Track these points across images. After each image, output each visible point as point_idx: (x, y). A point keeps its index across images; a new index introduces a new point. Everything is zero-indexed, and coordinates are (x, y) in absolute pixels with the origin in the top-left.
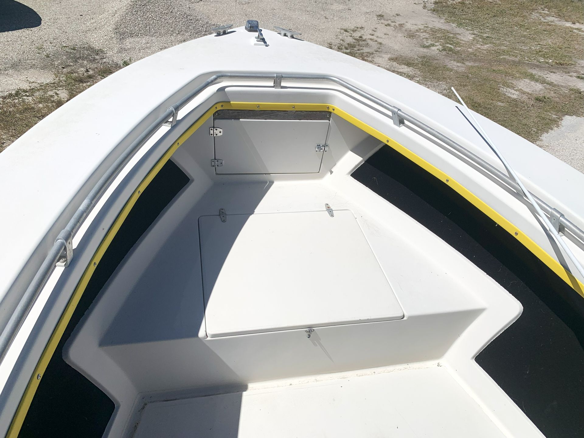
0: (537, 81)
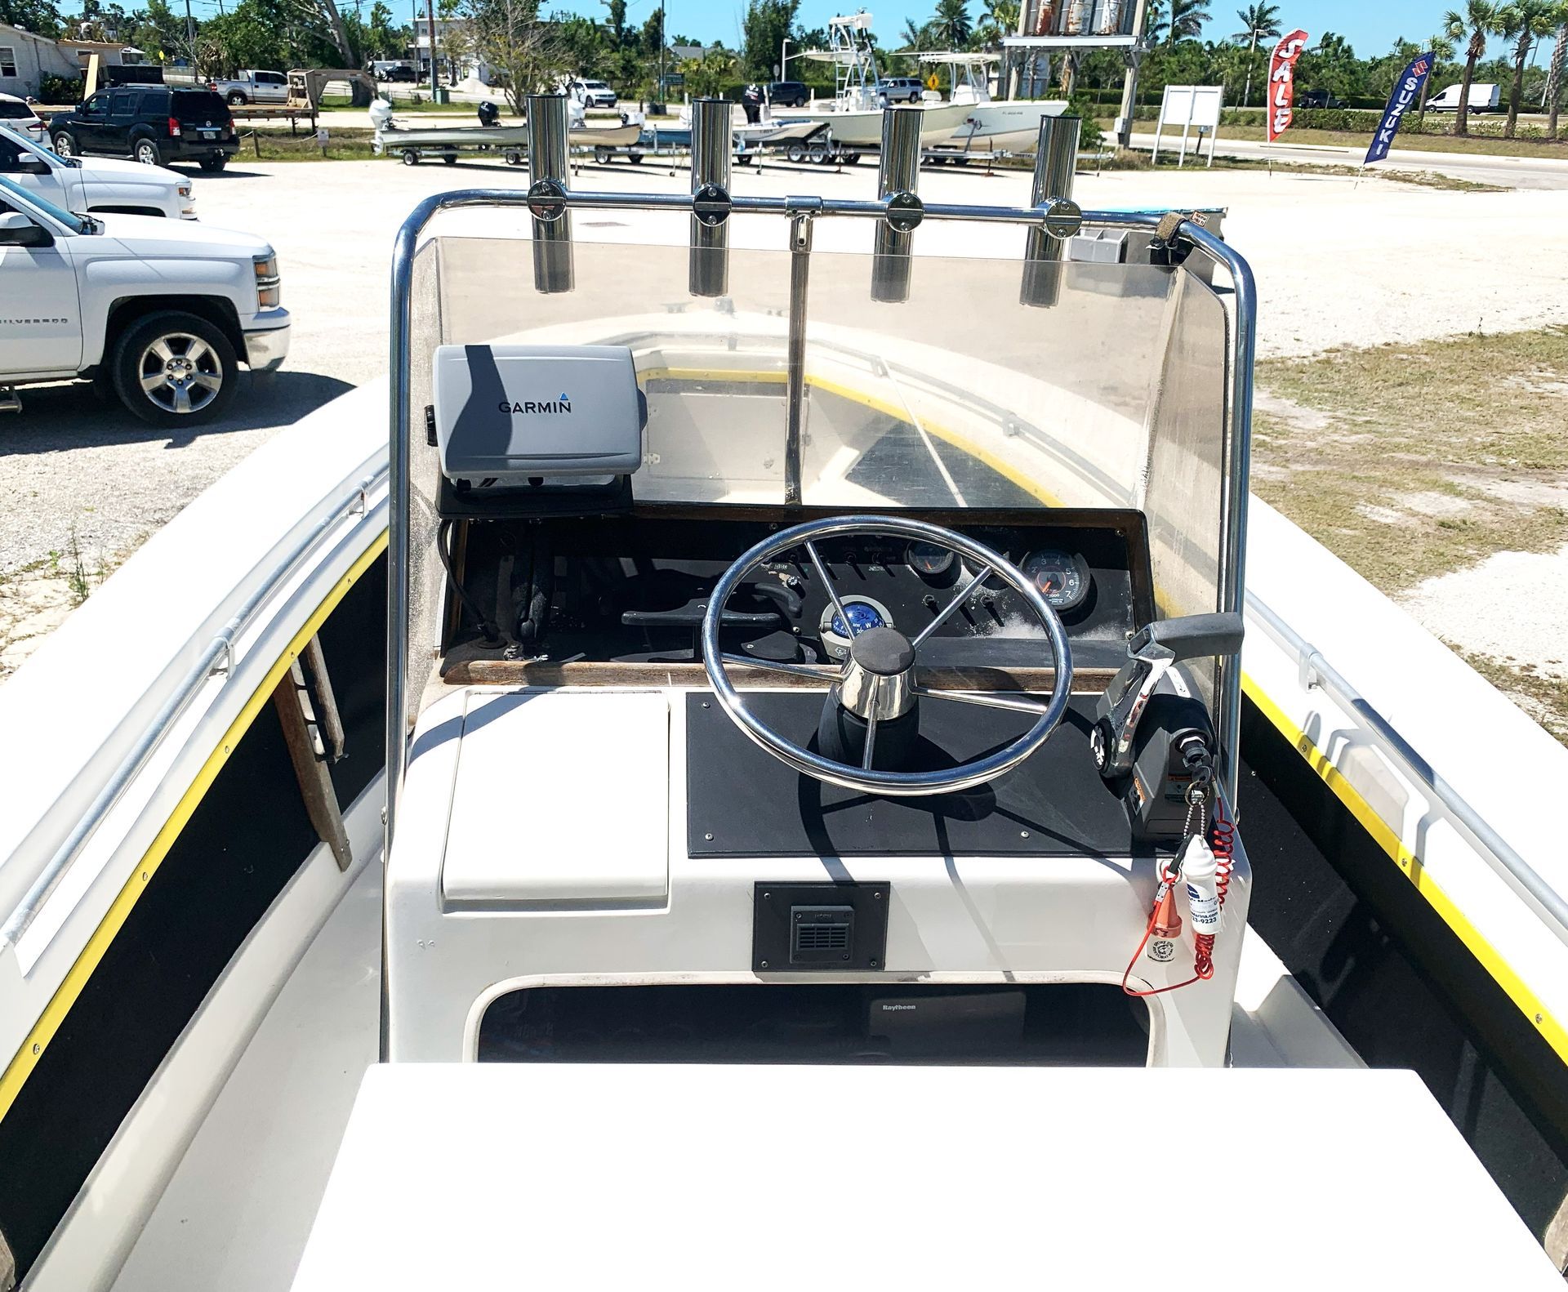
0: (1459, 494)
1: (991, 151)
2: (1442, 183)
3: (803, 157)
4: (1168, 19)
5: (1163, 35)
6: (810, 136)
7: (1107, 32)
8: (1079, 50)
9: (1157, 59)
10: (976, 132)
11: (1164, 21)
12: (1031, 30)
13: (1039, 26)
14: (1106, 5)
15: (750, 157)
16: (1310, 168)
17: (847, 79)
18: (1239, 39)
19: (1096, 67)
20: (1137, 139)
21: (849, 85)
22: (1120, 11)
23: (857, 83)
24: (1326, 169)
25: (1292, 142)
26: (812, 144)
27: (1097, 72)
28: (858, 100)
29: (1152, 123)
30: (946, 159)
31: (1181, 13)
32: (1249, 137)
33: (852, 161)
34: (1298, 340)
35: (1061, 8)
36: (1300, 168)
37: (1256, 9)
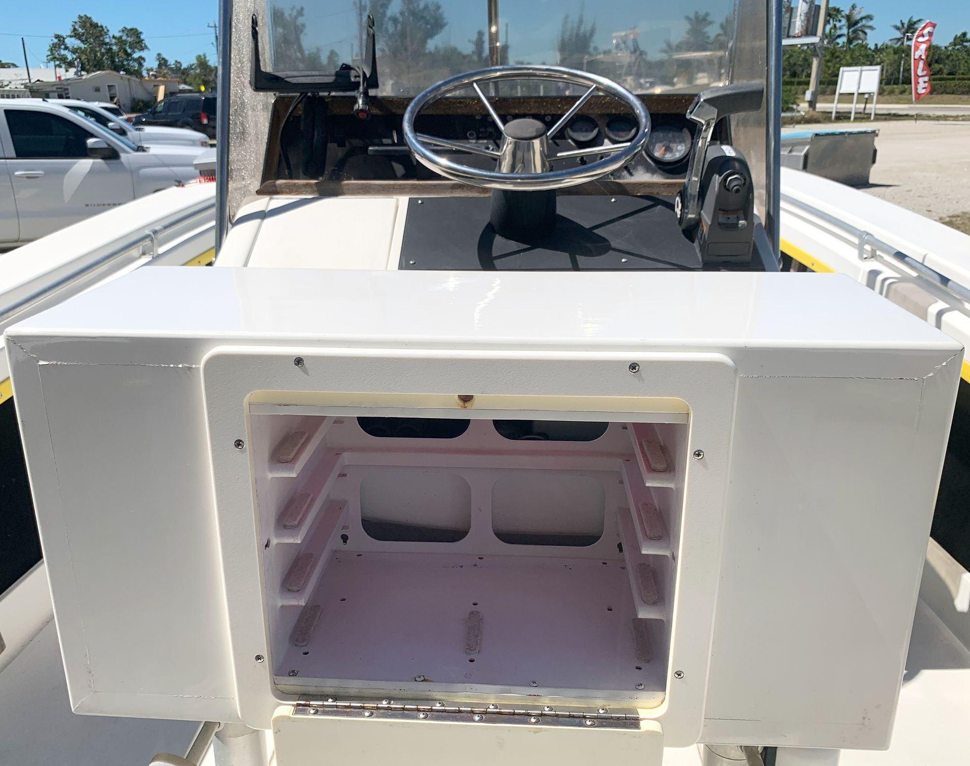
4: (845, 31)
5: (842, 41)
7: (800, 35)
9: (835, 55)
11: (841, 33)
14: (798, 18)
16: (945, 118)
18: (895, 41)
19: (795, 64)
20: (820, 106)
22: (808, 21)
24: (956, 118)
25: (932, 104)
27: (796, 68)
29: (832, 97)
31: (853, 26)
32: (901, 102)
34: (929, 211)
36: (938, 118)
37: (906, 21)
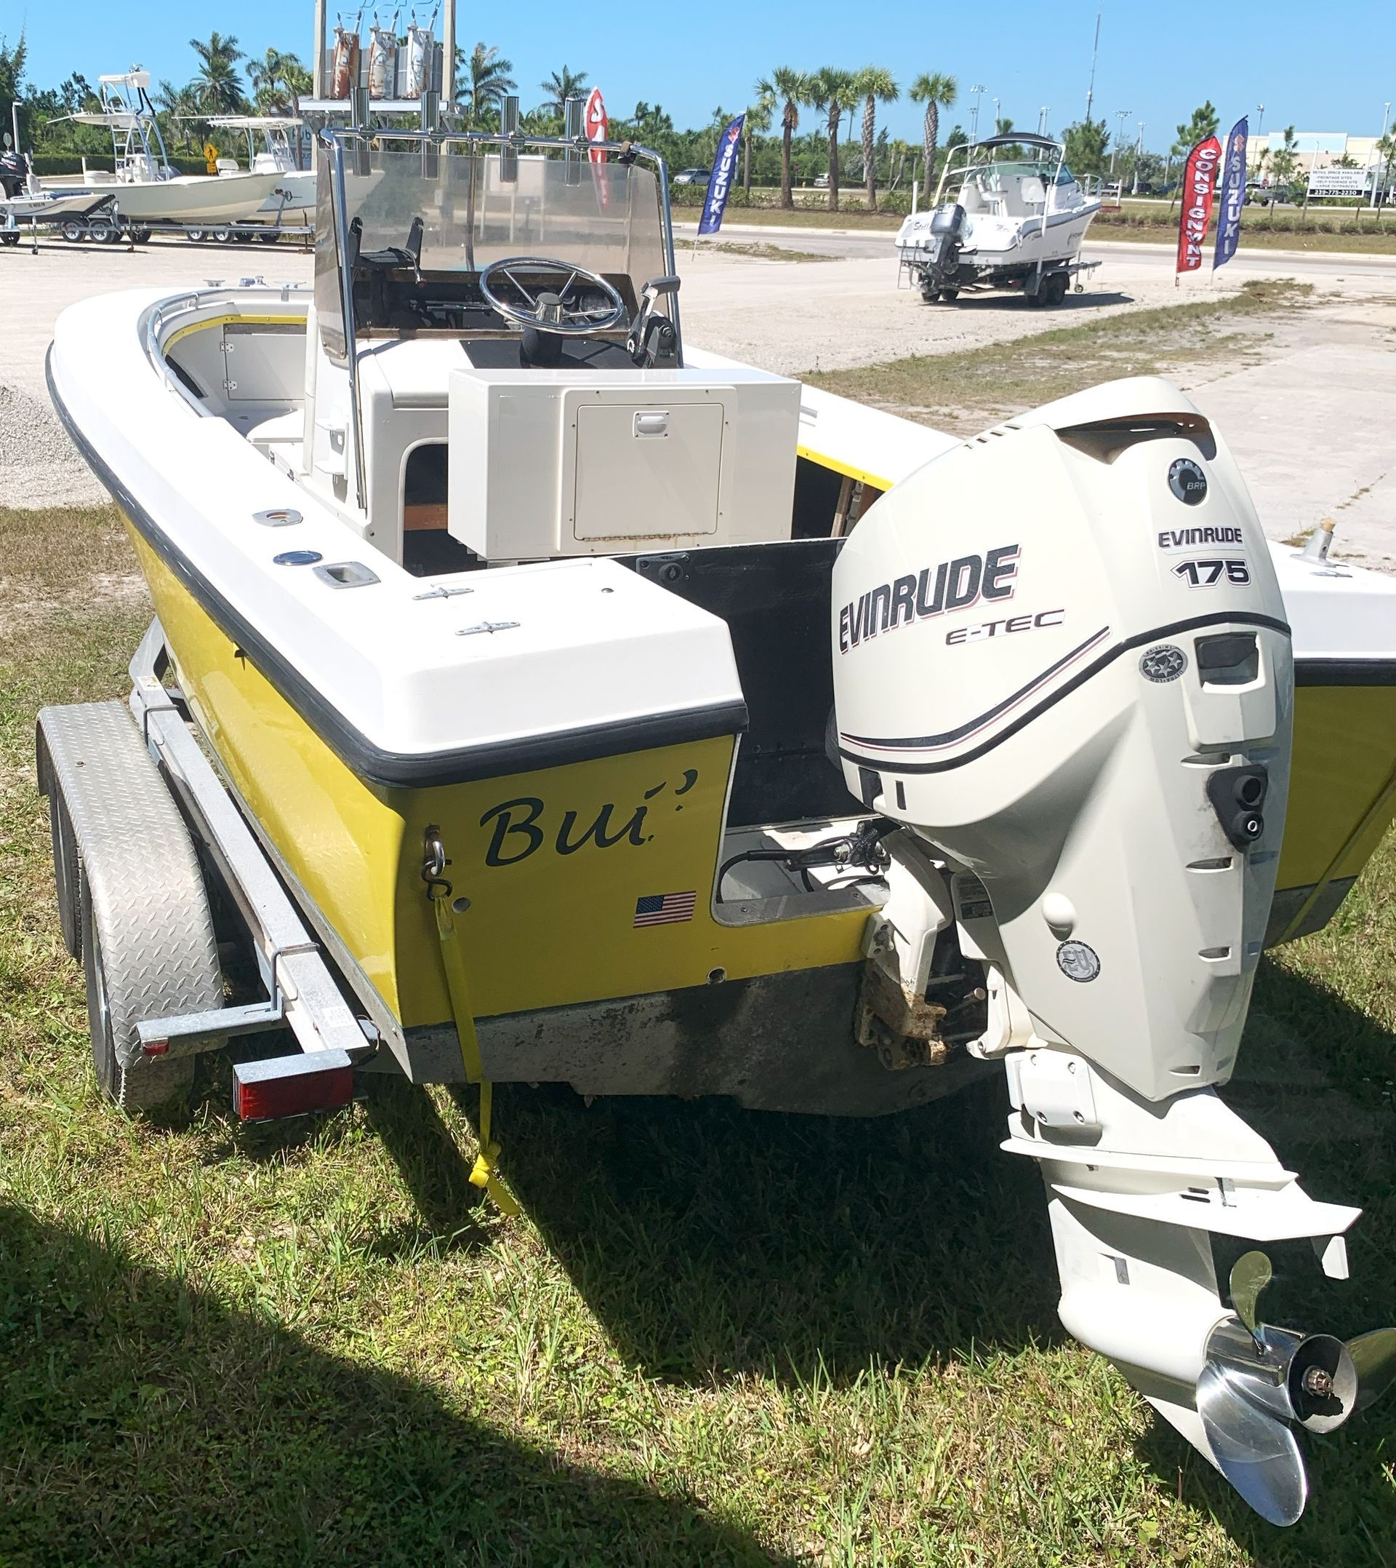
1: (306, 225)
2: (774, 253)
3: (82, 234)
6: (92, 209)
7: (414, 96)
8: (385, 115)
10: (287, 204)
11: (464, 87)
12: (328, 92)
13: (337, 89)
14: (409, 67)
15: (17, 235)
17: (126, 145)
18: (551, 109)
21: (130, 153)
23: (139, 151)
26: (91, 219)
28: (142, 170)
30: (252, 236)
31: (483, 78)
33: (142, 239)
35: (360, 70)
37: (561, 75)
